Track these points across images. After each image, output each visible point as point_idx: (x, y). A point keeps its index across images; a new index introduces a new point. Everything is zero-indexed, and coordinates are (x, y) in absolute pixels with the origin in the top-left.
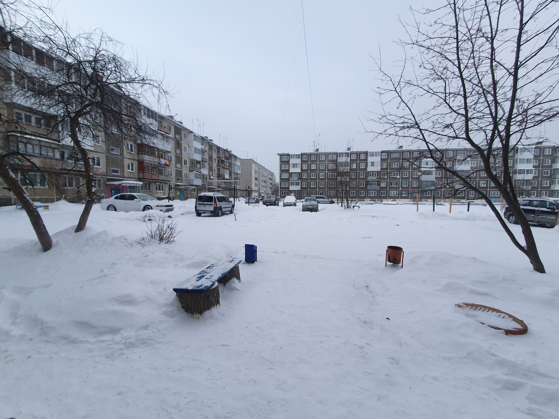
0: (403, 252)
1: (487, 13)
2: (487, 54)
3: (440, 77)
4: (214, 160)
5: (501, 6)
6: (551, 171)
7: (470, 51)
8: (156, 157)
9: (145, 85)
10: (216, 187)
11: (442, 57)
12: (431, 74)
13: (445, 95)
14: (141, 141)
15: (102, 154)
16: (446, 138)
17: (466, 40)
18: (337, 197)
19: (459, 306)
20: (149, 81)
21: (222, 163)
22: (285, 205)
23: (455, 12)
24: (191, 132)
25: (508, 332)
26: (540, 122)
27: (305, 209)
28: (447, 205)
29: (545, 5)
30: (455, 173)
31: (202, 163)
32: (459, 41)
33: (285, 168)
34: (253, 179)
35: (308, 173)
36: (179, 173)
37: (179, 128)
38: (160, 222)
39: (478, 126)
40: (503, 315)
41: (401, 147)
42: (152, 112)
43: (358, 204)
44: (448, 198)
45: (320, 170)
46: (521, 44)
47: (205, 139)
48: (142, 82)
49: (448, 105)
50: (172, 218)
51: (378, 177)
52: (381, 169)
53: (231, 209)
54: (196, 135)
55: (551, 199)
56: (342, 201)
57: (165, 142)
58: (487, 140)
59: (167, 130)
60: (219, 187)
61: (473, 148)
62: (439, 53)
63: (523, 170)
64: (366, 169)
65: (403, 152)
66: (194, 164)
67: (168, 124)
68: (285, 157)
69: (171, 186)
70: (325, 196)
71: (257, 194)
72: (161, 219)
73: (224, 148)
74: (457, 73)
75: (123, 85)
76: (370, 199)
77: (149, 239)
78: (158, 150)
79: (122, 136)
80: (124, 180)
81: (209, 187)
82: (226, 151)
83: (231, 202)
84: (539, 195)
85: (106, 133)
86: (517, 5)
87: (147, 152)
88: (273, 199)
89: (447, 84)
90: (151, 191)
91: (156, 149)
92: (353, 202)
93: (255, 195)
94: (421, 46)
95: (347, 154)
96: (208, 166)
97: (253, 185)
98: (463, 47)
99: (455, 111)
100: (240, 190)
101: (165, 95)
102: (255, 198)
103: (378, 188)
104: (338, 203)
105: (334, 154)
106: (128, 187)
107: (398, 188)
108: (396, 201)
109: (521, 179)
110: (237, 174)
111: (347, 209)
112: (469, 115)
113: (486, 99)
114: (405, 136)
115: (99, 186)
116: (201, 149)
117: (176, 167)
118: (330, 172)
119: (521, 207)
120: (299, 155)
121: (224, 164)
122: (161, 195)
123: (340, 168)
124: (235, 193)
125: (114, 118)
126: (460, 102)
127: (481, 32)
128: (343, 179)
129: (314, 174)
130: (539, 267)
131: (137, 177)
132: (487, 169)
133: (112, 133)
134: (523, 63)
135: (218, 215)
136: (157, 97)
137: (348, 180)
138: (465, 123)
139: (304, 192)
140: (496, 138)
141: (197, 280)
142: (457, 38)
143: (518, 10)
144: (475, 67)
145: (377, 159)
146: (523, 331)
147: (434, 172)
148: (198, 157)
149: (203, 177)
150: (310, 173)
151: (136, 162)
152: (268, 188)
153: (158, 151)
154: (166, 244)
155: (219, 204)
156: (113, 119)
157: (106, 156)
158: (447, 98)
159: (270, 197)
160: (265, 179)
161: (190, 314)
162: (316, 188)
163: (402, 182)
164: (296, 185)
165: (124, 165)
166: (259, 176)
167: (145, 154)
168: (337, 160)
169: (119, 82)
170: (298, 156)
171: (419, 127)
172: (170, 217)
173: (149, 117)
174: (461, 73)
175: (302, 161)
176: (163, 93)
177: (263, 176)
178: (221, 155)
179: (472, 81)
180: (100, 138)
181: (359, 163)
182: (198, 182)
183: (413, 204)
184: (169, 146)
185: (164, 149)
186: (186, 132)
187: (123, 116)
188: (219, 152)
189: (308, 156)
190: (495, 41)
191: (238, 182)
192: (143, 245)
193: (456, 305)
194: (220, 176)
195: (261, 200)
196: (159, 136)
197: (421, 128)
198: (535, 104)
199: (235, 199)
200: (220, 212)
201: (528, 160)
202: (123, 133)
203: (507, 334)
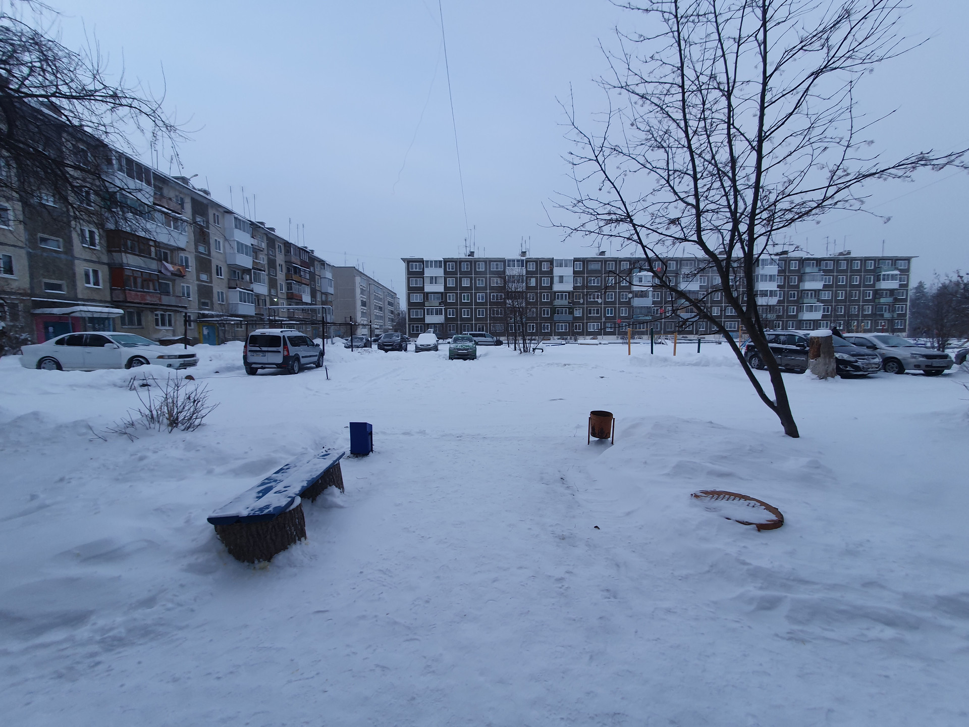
0: (614, 419)
1: (721, 54)
2: (722, 115)
3: (660, 145)
4: (278, 267)
5: (739, 46)
6: (798, 292)
7: (699, 109)
8: (153, 259)
9: (120, 108)
10: (285, 319)
11: (663, 112)
12: (647, 140)
13: (668, 172)
14: (116, 223)
15: (17, 249)
16: (669, 241)
17: (694, 91)
18: (505, 333)
19: (696, 496)
20: (130, 101)
21: (295, 273)
22: (418, 349)
23: (679, 45)
24: (229, 212)
25: (761, 527)
26: (790, 221)
27: (455, 355)
28: (670, 344)
29: (792, 53)
30: (682, 294)
31: (255, 273)
32: (685, 90)
33: (416, 284)
34: (359, 303)
35: (457, 294)
36: (205, 293)
37: (202, 203)
38: (170, 390)
39: (712, 224)
40: (753, 503)
41: (603, 253)
42: (139, 165)
43: (541, 345)
44: (672, 333)
45: (477, 288)
46: (765, 106)
47: (260, 227)
48: (113, 102)
49: (673, 188)
50: (193, 379)
51: (570, 301)
52: (575, 288)
53: (319, 360)
54: (240, 218)
55: (801, 333)
56: (515, 340)
57: (172, 229)
58: (724, 245)
59: (175, 205)
60: (291, 319)
61: (707, 256)
62: (659, 106)
63: (765, 291)
64: (551, 287)
65: (606, 261)
66: (237, 275)
67: (177, 194)
68: (416, 265)
69: (189, 316)
70: (487, 332)
71: (366, 330)
72: (171, 383)
73: (300, 246)
74: (684, 142)
75: (64, 103)
76: (559, 337)
77: (147, 423)
78: (157, 244)
79: (68, 210)
80: (78, 305)
81: (271, 318)
82: (303, 250)
83: (318, 345)
84: (785, 328)
85: (25, 204)
86: (758, 47)
87: (131, 248)
88: (397, 339)
89: (670, 156)
90: (143, 328)
91: (152, 243)
92: (533, 342)
93: (362, 332)
94: (632, 93)
95: (521, 263)
96: (266, 278)
97: (359, 315)
98: (691, 102)
99: (682, 199)
100: (334, 324)
101: (167, 132)
102: (363, 339)
103: (570, 318)
104: (508, 343)
105: (500, 261)
106: (87, 319)
107: (600, 318)
108: (597, 339)
109: (764, 304)
110: (326, 294)
111: (523, 354)
112: (702, 206)
113: (722, 184)
114: (611, 236)
115: (14, 317)
116: (252, 245)
117: (198, 279)
118: (493, 293)
119: (770, 345)
120: (440, 262)
121: (301, 276)
122: (168, 336)
123: (510, 285)
124: (325, 330)
125: (46, 172)
126: (688, 185)
127: (715, 81)
128: (516, 303)
129: (468, 296)
130: (791, 430)
131: (109, 299)
132: (726, 288)
133: (44, 206)
134: (767, 134)
135: (292, 371)
136: (149, 135)
137: (524, 305)
138: (695, 218)
139: (450, 326)
140: (736, 243)
141: (257, 497)
142: (682, 87)
143: (760, 56)
144: (707, 134)
145: (568, 272)
146: (778, 523)
147: (650, 293)
148: (246, 261)
149: (258, 299)
150: (461, 294)
151: (106, 268)
152: (387, 319)
153: (155, 246)
154: (185, 431)
155: (293, 351)
156: (43, 173)
157: (30, 255)
158: (671, 178)
159: (391, 336)
160: (380, 304)
161: (246, 563)
162: (471, 319)
163: (605, 308)
164: (437, 314)
165: (74, 274)
166: (369, 297)
167: (126, 252)
168: (504, 272)
169: (53, 95)
170: (438, 264)
171: (631, 221)
172: (190, 378)
173: (130, 175)
174: (689, 141)
175: (446, 272)
176: (164, 129)
177: (376, 298)
178: (292, 258)
179: (703, 155)
180: (11, 213)
181: (541, 278)
182: (248, 309)
183: (623, 343)
184: (181, 238)
185: (172, 243)
186: (218, 211)
187: (69, 169)
188: (288, 252)
189: (456, 265)
190: (732, 97)
191: (329, 309)
192: (132, 438)
193: (692, 495)
194: (292, 298)
195: (375, 341)
196: (157, 215)
197: (634, 222)
198: (784, 195)
199: (325, 340)
200: (296, 364)
201: (771, 276)
202: (71, 205)
203: (759, 530)
